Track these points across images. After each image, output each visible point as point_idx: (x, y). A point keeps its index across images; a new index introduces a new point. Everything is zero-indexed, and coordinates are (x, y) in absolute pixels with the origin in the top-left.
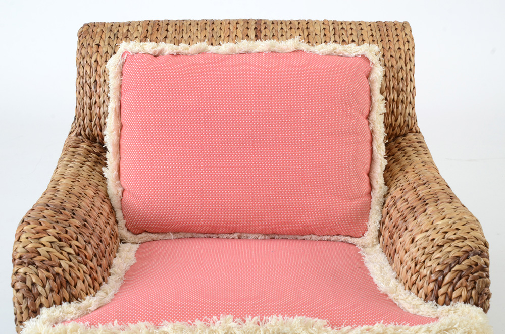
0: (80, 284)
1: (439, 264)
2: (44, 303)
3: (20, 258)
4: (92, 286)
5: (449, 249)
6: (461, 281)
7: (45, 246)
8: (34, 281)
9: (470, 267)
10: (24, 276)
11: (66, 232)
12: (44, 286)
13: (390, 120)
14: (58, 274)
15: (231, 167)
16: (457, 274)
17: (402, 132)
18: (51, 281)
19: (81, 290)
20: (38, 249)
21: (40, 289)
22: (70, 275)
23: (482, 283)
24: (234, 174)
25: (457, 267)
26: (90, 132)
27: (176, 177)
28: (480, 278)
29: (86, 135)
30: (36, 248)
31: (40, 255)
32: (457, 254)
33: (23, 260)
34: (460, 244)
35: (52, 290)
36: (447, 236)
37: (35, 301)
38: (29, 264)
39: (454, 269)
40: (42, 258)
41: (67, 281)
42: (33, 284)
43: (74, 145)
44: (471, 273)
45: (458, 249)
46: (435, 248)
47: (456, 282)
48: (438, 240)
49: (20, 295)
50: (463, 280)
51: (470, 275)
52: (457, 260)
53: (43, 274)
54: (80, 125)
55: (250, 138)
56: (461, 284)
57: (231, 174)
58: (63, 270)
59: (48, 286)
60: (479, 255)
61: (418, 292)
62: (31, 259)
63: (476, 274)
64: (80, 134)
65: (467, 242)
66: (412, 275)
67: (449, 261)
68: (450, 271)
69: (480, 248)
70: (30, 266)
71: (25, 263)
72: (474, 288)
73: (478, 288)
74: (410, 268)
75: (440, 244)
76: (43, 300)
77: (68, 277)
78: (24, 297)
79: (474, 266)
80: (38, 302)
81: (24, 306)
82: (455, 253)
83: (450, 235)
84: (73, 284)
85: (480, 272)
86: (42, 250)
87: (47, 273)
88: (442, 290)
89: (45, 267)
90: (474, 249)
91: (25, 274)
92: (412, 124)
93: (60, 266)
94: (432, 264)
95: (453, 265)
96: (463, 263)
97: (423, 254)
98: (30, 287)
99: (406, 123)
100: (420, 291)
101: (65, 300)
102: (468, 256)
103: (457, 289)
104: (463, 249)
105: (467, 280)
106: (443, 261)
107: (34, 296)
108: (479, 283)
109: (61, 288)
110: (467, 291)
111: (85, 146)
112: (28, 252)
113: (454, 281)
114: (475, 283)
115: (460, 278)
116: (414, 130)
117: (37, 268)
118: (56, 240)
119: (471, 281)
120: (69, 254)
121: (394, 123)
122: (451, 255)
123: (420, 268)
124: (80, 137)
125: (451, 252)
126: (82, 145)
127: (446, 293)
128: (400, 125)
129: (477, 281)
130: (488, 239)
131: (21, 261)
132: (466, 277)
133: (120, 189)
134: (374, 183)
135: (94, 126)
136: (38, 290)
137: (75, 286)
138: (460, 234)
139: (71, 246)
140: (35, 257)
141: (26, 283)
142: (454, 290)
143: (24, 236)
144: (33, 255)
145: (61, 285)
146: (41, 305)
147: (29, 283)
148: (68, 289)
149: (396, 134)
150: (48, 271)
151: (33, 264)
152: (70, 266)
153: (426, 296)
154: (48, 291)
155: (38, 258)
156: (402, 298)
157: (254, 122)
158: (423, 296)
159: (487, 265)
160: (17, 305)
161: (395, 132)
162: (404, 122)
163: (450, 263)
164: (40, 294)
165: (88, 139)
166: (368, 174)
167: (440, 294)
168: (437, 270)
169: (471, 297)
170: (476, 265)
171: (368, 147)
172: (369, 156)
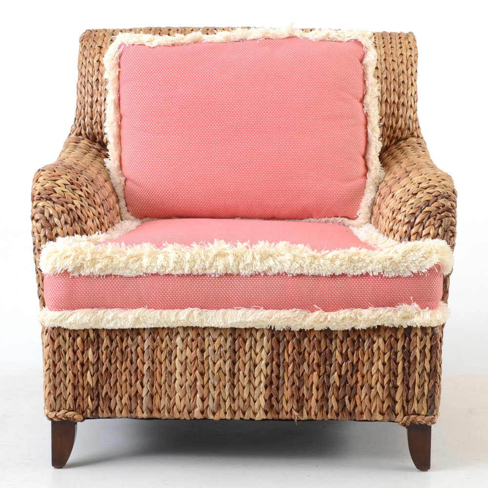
0: (90, 222)
1: (412, 208)
2: (60, 233)
3: (39, 194)
4: (100, 229)
5: (421, 195)
6: (429, 220)
7: (59, 186)
8: (51, 213)
9: (438, 208)
10: (43, 209)
11: (78, 180)
12: (60, 219)
13: (390, 121)
14: (71, 210)
15: (229, 153)
16: (427, 214)
17: (403, 136)
18: (66, 215)
19: (90, 228)
20: (54, 188)
21: (56, 220)
22: (82, 212)
23: (448, 221)
24: (232, 160)
25: (427, 209)
26: (90, 130)
27: (177, 164)
28: (447, 217)
29: (86, 134)
30: (53, 187)
31: (56, 193)
32: (427, 199)
33: (42, 196)
34: (431, 191)
35: (66, 223)
36: (421, 186)
37: (52, 230)
38: (47, 200)
39: (424, 211)
40: (58, 195)
41: (79, 218)
42: (51, 216)
43: (75, 141)
44: (439, 213)
45: (429, 195)
46: (410, 197)
47: (426, 223)
48: (413, 189)
49: (38, 225)
50: (431, 219)
51: (438, 215)
52: (428, 203)
53: (59, 208)
54: (80, 125)
56: (430, 222)
57: (229, 160)
58: (76, 207)
59: (63, 219)
60: (446, 198)
61: (394, 236)
62: (49, 195)
63: (443, 214)
64: (80, 134)
65: (438, 189)
66: (390, 222)
67: (421, 204)
68: (421, 212)
69: (447, 193)
70: (48, 201)
71: (43, 198)
72: (440, 226)
73: (444, 226)
74: (388, 218)
75: (414, 193)
76: (59, 230)
77: (79, 213)
78: (42, 227)
79: (441, 208)
80: (54, 232)
81: (42, 234)
82: (428, 197)
83: (424, 185)
84: (84, 220)
85: (446, 212)
86: (57, 189)
87: (62, 208)
88: (413, 231)
89: (60, 202)
90: (443, 194)
91: (44, 207)
92: (413, 127)
93: (73, 204)
94: (407, 209)
95: (424, 207)
96: (432, 206)
97: (400, 202)
98: (48, 218)
99: (407, 126)
100: (396, 236)
101: (77, 233)
102: (437, 199)
103: (426, 227)
104: (433, 194)
105: (435, 219)
106: (416, 205)
107: (51, 226)
108: (445, 221)
109: (74, 222)
110: (435, 229)
112: (46, 189)
113: (424, 221)
114: (442, 221)
115: (429, 218)
116: (415, 134)
117: (54, 202)
118: (69, 183)
119: (439, 219)
120: (80, 196)
121: (394, 125)
122: (422, 200)
123: (396, 215)
125: (422, 198)
127: (417, 233)
128: (400, 128)
129: (444, 220)
130: (457, 188)
131: (39, 196)
132: (434, 217)
133: (123, 179)
134: (369, 165)
135: (95, 124)
136: (54, 221)
137: (86, 223)
138: (431, 183)
139: (82, 190)
140: (52, 194)
141: (44, 214)
142: (423, 229)
143: (41, 179)
144: (50, 192)
145: (74, 219)
146: (57, 235)
147: (46, 215)
148: (80, 224)
149: (397, 137)
150: (63, 206)
151: (50, 200)
152: (82, 206)
153: (401, 238)
154: (63, 223)
155: (54, 195)
156: (381, 242)
158: (399, 239)
159: (454, 207)
160: (36, 234)
161: (396, 135)
162: (405, 125)
163: (421, 206)
164: (56, 225)
166: (364, 157)
167: (412, 234)
168: (410, 213)
169: (438, 234)
170: (444, 206)
171: (362, 130)
172: (364, 139)
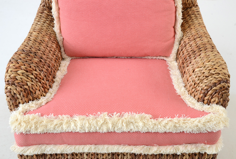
0: (37, 92)
1: (206, 86)
2: (21, 102)
3: (8, 81)
4: (44, 91)
5: (211, 79)
6: (216, 94)
7: (19, 75)
8: (15, 92)
9: (221, 88)
10: (10, 90)
11: (30, 67)
12: (20, 95)
13: (185, 1)
14: (26, 89)
16: (214, 91)
17: (190, 6)
18: (23, 92)
19: (38, 94)
20: (16, 77)
21: (18, 96)
22: (32, 88)
23: (226, 96)
25: (214, 88)
26: (49, 5)
28: (225, 93)
29: (47, 6)
30: (15, 76)
31: (17, 80)
32: (215, 82)
33: (9, 82)
34: (217, 77)
35: (23, 96)
36: (211, 71)
37: (16, 101)
38: (12, 84)
39: (213, 89)
40: (18, 81)
41: (31, 92)
42: (14, 94)
43: (41, 12)
44: (221, 91)
45: (216, 79)
46: (204, 78)
47: (214, 95)
48: (206, 74)
49: (9, 98)
50: (217, 94)
51: (221, 92)
52: (215, 85)
53: (19, 89)
54: (44, 2)
55: (118, 17)
56: (216, 96)
58: (29, 87)
59: (22, 95)
60: (225, 83)
61: (195, 96)
62: (13, 82)
63: (223, 92)
64: (44, 6)
65: (220, 76)
66: (192, 89)
67: (211, 85)
68: (211, 90)
69: (226, 79)
70: (13, 85)
71: (10, 84)
72: (222, 98)
73: (224, 98)
74: (192, 85)
75: (207, 76)
76: (20, 101)
77: (31, 90)
78: (11, 99)
79: (223, 88)
80: (17, 102)
81: (11, 104)
82: (214, 81)
83: (212, 71)
84: (34, 92)
85: (225, 91)
86: (18, 77)
87: (21, 89)
88: (206, 98)
89: (20, 86)
90: (223, 79)
91: (11, 89)
92: (194, 2)
93: (27, 85)
94: (202, 85)
95: (213, 87)
96: (218, 86)
97: (198, 80)
98: (13, 95)
99: (192, 2)
100: (196, 96)
101: (30, 100)
102: (220, 83)
103: (214, 98)
104: (218, 79)
105: (219, 94)
106: (208, 84)
107: (15, 99)
108: (224, 96)
109: (28, 95)
110: (218, 99)
111: (46, 13)
112: (11, 78)
113: (213, 94)
114: (223, 95)
115: (215, 93)
116: (195, 5)
117: (16, 86)
118: (25, 72)
119: (221, 95)
120: (31, 78)
121: (186, 3)
122: (212, 82)
123: (197, 86)
124: (45, 7)
125: (212, 80)
126: (45, 12)
127: (208, 99)
128: (189, 3)
129: (224, 95)
130: (230, 73)
131: (8, 83)
132: (218, 93)
133: (62, 38)
134: (177, 31)
135: (50, 3)
136: (17, 96)
137: (35, 93)
138: (217, 71)
139: (32, 74)
140: (15, 81)
141: (11, 93)
142: (212, 98)
143: (10, 70)
144: (13, 80)
145: (28, 94)
146: (19, 103)
147: (12, 94)
148: (32, 95)
149: (187, 7)
150: (21, 87)
151: (14, 84)
152: (32, 84)
153: (198, 99)
154: (22, 97)
155: (16, 81)
156: (187, 98)
157: (120, 9)
158: (197, 99)
159: (229, 87)
160: (8, 102)
161: (187, 6)
162: (191, 2)
163: (211, 86)
164: (18, 98)
165: (48, 8)
166: (174, 27)
167: (205, 99)
168: (205, 88)
169: (220, 102)
170: (224, 87)
171: (174, 15)
172: (174, 19)
